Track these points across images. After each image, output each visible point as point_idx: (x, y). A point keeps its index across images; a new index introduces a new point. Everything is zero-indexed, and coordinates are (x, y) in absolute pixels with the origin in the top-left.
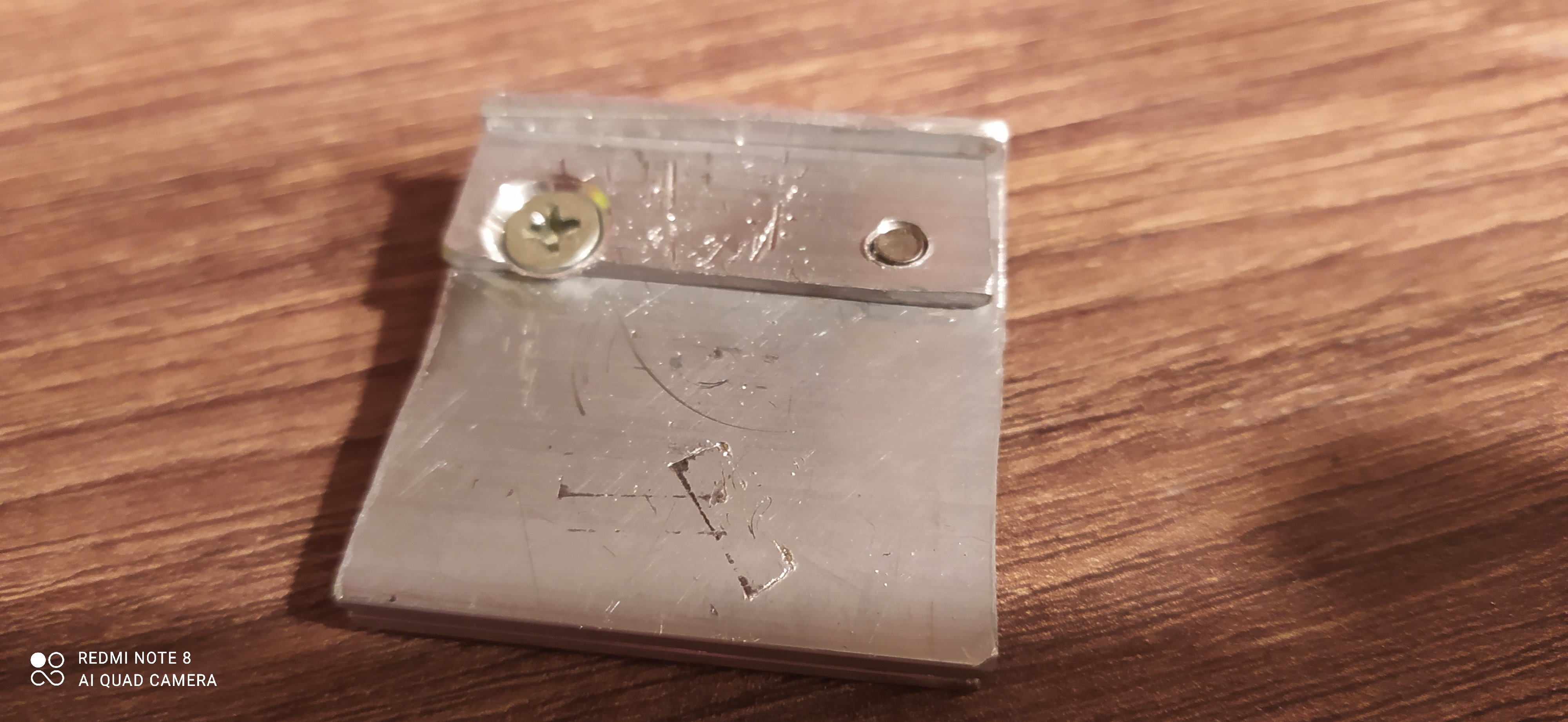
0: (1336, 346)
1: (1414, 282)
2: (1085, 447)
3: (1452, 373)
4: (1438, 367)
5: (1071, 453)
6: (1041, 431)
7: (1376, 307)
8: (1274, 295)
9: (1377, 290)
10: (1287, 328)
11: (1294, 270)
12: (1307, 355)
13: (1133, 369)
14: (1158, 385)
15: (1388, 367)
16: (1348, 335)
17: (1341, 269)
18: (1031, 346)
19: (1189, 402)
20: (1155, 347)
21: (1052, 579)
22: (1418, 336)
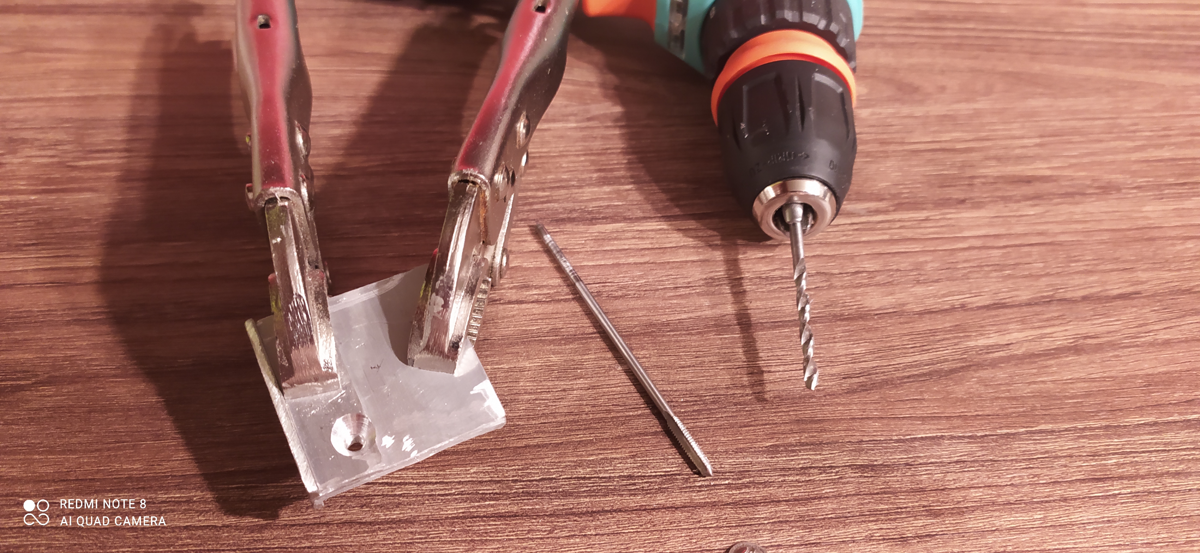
0: (760, 278)
1: (787, 266)
2: (687, 292)
3: (789, 287)
4: (785, 286)
5: (684, 293)
6: (677, 287)
7: (774, 270)
8: (747, 264)
9: (776, 267)
10: (748, 272)
11: (755, 258)
12: (751, 279)
13: (705, 277)
14: (710, 281)
15: (772, 284)
16: (764, 276)
17: (768, 260)
18: (678, 268)
19: (717, 285)
20: (712, 272)
21: (672, 319)
22: (782, 278)
